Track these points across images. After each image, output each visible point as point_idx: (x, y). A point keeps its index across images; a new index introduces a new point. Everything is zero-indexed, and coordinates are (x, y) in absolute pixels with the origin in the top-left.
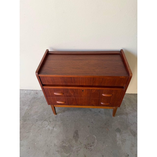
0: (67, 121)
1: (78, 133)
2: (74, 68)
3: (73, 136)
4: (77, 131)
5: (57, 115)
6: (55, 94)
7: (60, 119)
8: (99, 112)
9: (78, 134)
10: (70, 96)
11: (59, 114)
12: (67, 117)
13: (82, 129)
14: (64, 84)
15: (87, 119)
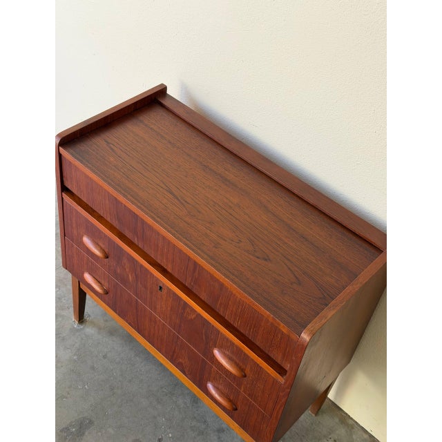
0: (93, 368)
1: (86, 433)
2: (171, 193)
3: (64, 426)
4: (91, 422)
5: (82, 327)
6: (86, 240)
7: (77, 345)
8: (221, 430)
9: (84, 434)
10: (124, 281)
11: (89, 330)
12: (105, 357)
13: (111, 431)
14: (116, 224)
15: (155, 417)
